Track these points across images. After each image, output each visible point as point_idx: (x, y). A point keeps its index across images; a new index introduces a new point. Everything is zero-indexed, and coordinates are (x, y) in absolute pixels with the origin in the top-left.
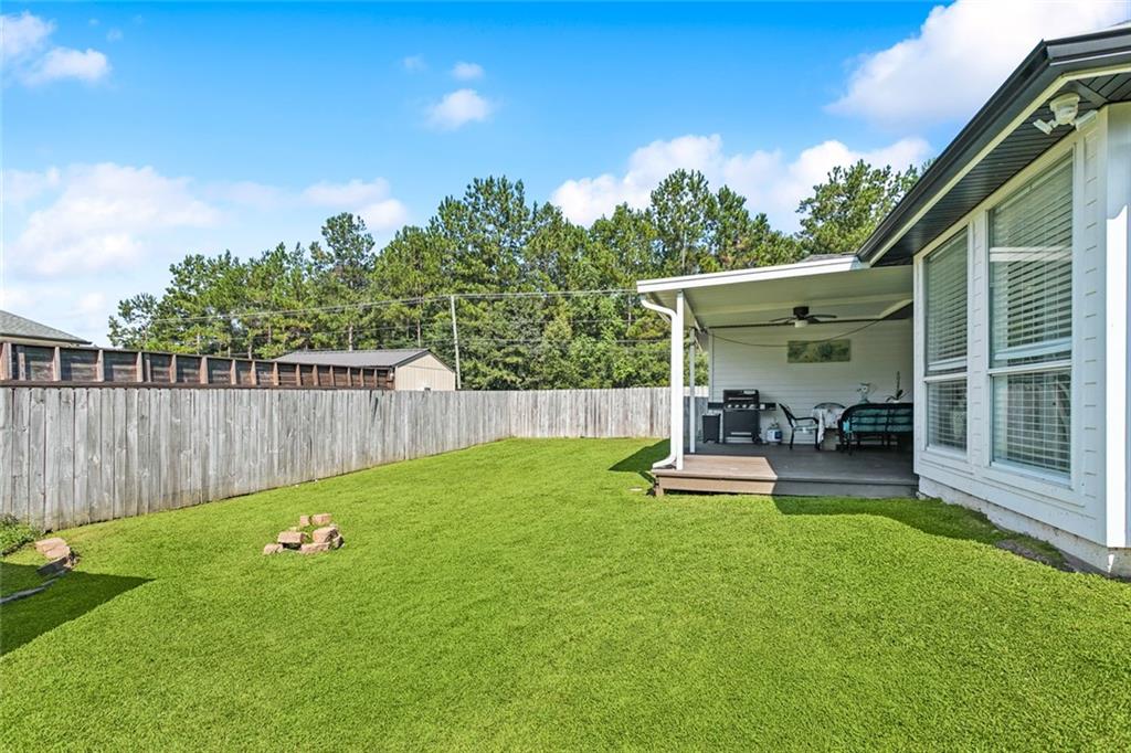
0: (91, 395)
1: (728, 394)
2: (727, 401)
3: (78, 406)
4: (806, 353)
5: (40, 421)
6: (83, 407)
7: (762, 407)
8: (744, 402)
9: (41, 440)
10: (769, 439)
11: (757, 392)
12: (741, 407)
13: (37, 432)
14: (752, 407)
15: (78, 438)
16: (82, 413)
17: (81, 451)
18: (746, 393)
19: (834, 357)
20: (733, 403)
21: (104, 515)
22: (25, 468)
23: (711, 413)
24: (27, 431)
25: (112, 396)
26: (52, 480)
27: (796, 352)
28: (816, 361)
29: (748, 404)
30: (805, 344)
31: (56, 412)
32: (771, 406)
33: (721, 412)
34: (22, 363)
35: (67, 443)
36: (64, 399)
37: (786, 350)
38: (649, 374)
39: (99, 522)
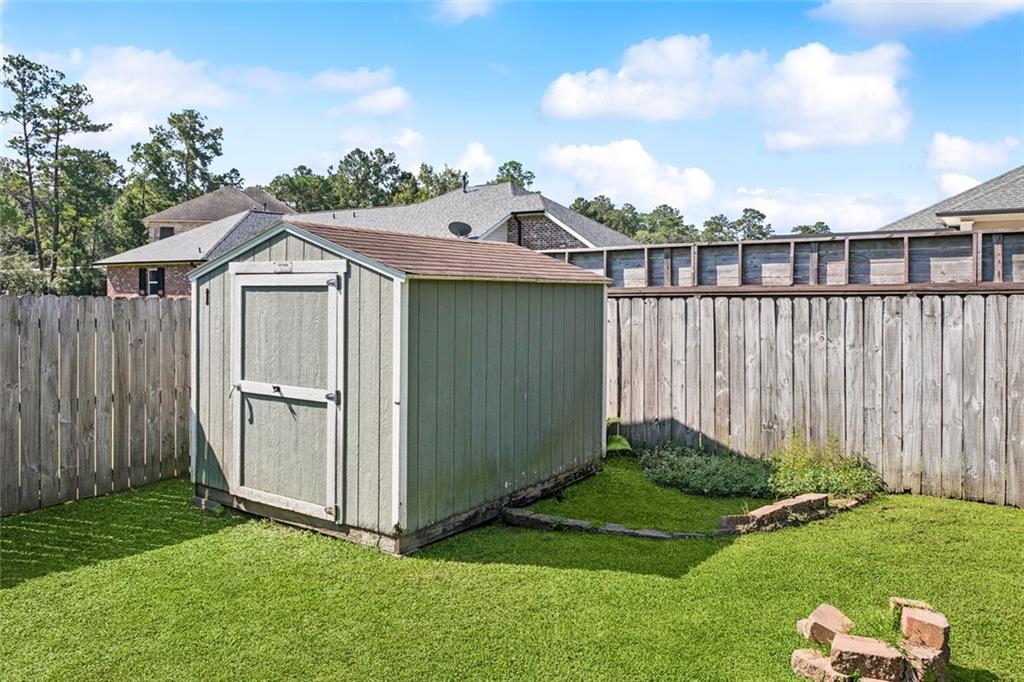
0: (968, 307)
3: (949, 321)
5: (896, 339)
6: (955, 324)
9: (896, 365)
13: (891, 354)
15: (947, 369)
16: (953, 331)
17: (953, 388)
21: (989, 493)
22: (878, 401)
24: (880, 352)
25: (1004, 308)
26: (911, 422)
31: (916, 330)
34: (998, 258)
35: (932, 374)
36: (927, 311)
39: (981, 501)
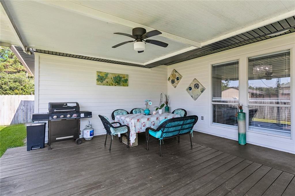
1: (53, 106)
2: (52, 113)
4: (107, 80)
7: (82, 115)
8: (67, 112)
10: (85, 137)
11: (77, 104)
12: (65, 116)
14: (75, 116)
18: (69, 105)
19: (121, 83)
20: (58, 114)
23: (37, 124)
27: (101, 79)
28: (112, 85)
29: (71, 114)
30: (107, 74)
32: (88, 114)
33: (47, 122)
37: (95, 77)
38: (8, 87)
